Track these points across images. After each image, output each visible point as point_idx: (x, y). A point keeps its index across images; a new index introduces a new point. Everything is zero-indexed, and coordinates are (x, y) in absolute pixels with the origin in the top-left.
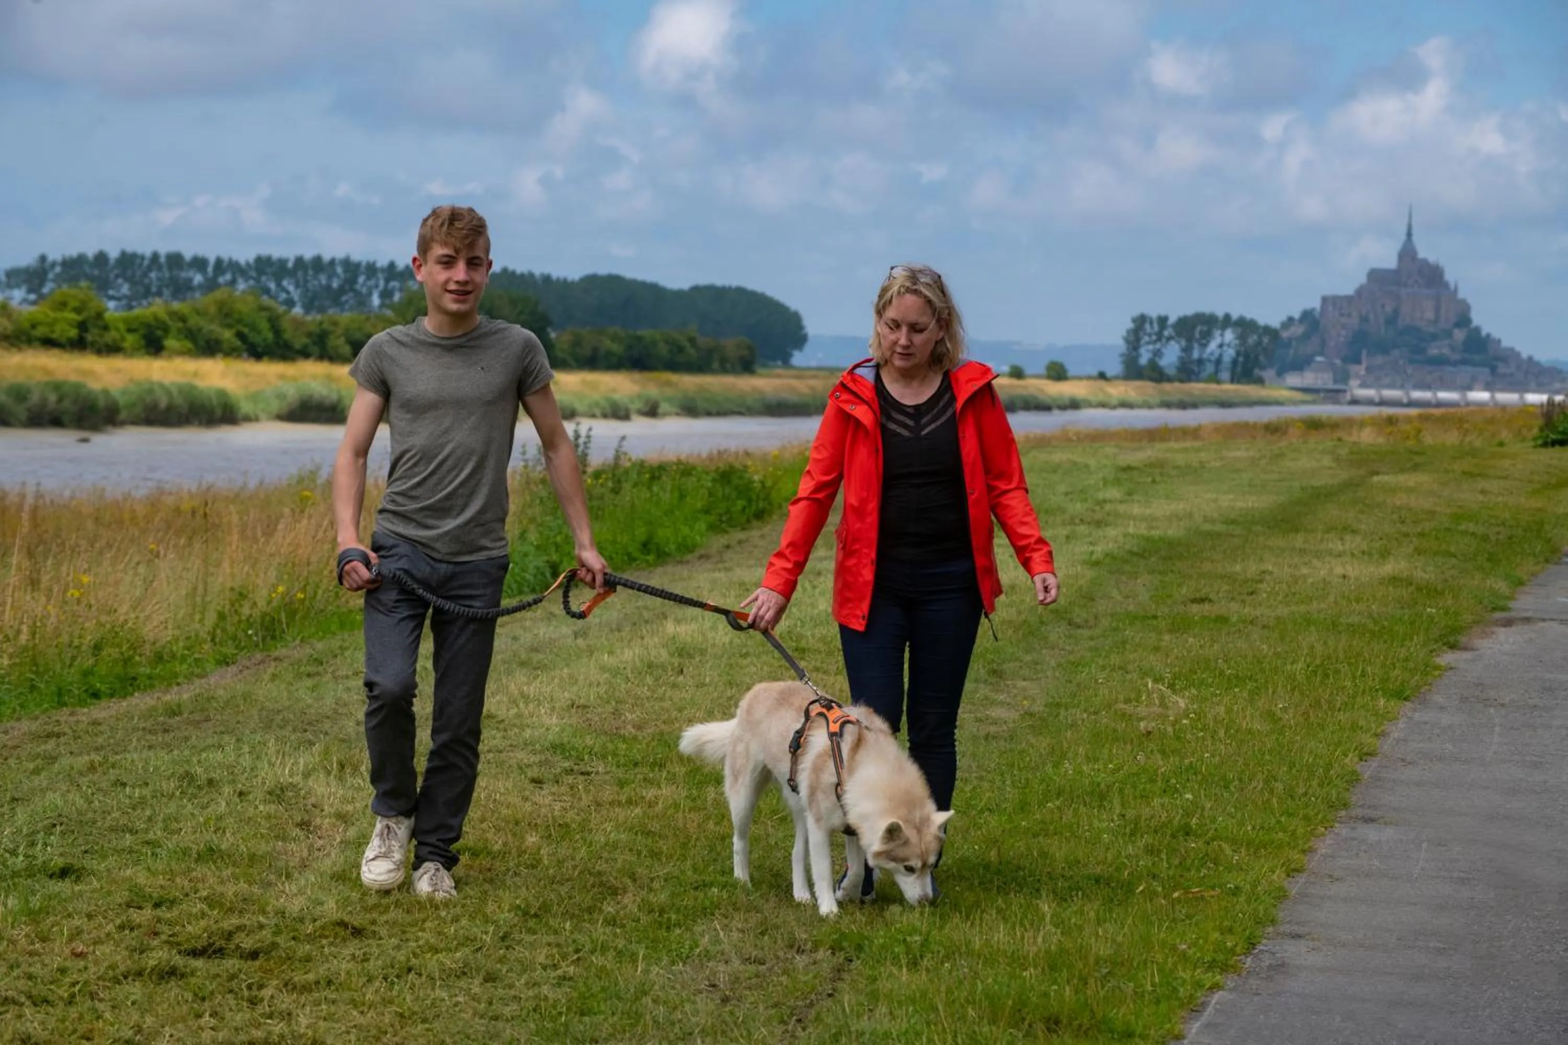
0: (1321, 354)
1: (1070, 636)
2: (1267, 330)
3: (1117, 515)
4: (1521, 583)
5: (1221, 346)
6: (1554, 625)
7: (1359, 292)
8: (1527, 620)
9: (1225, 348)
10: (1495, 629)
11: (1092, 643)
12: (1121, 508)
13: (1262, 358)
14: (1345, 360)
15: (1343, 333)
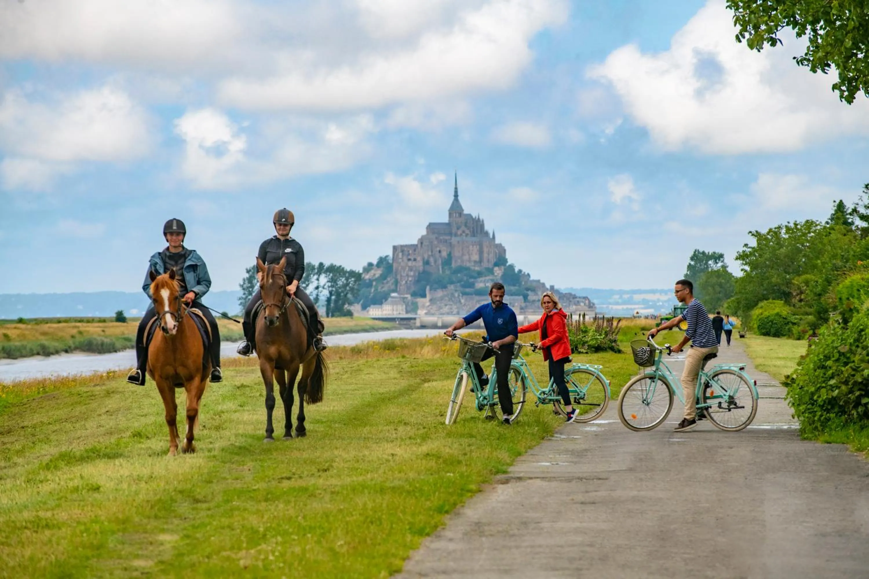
0: (394, 291)
1: (193, 509)
2: (352, 274)
3: (231, 421)
4: (520, 454)
5: (317, 288)
6: (538, 482)
7: (421, 241)
8: (520, 479)
9: (320, 289)
10: (496, 485)
11: (209, 513)
12: (235, 416)
13: (349, 296)
14: (414, 295)
15: (412, 273)
